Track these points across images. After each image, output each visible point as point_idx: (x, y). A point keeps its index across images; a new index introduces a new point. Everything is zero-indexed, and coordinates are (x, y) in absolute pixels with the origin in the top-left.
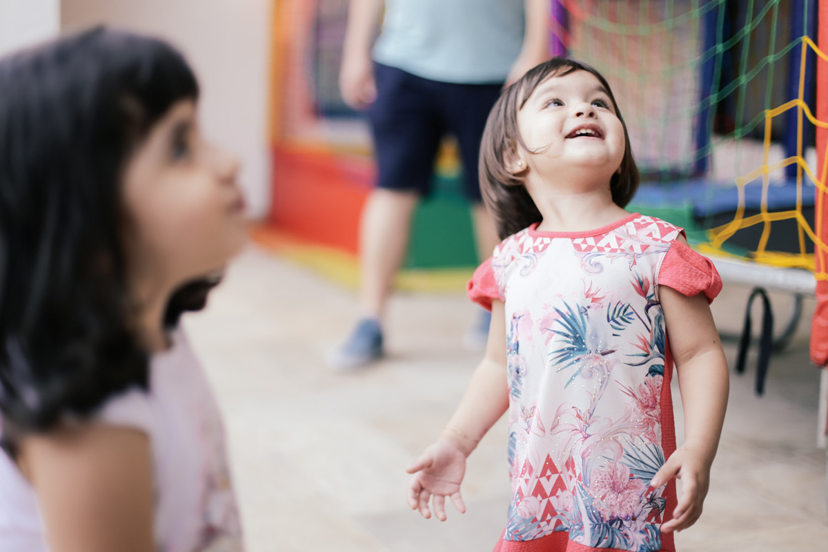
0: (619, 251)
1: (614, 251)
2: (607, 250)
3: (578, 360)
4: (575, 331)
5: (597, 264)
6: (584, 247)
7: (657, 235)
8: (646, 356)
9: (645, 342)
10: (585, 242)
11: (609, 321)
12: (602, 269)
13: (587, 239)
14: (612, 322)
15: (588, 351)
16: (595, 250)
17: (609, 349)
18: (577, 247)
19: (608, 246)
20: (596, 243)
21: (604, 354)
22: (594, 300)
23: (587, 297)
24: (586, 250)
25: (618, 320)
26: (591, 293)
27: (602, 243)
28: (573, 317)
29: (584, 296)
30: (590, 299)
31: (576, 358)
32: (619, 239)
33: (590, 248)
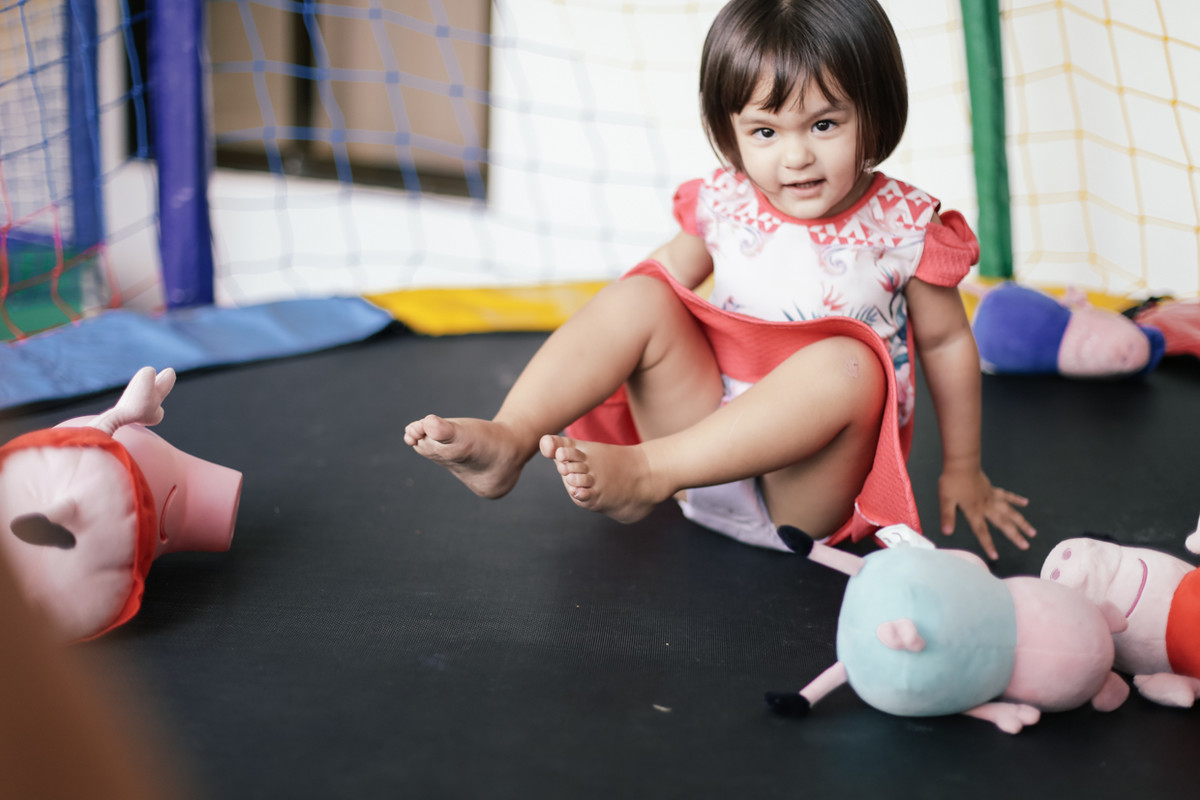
0: (866, 244)
1: (859, 242)
2: (851, 241)
5: (839, 262)
6: (822, 237)
7: (908, 219)
10: (824, 231)
12: (845, 268)
13: (825, 225)
16: (836, 242)
18: (814, 236)
19: (853, 235)
20: (838, 230)
22: (836, 309)
23: (825, 304)
24: (824, 242)
26: (833, 298)
27: (845, 232)
29: (821, 304)
30: (829, 306)
32: (865, 229)
33: (830, 239)
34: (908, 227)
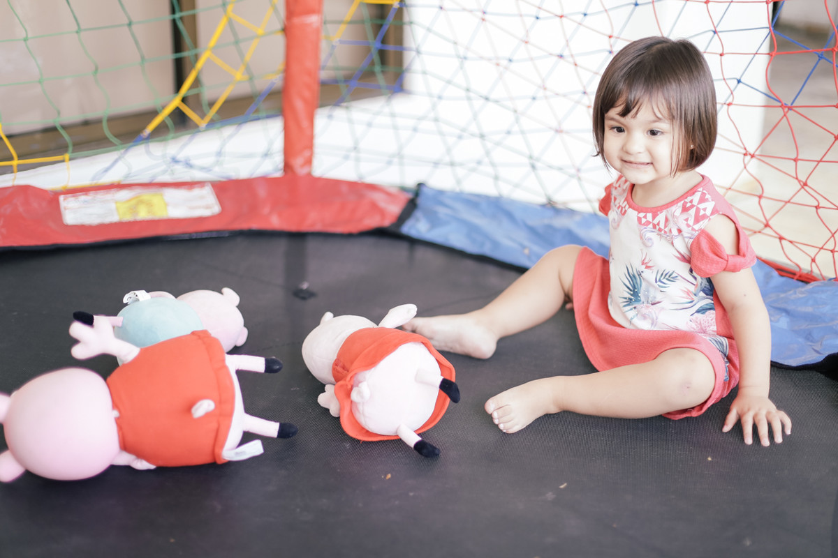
1: (661, 230)
3: (635, 308)
4: (634, 287)
5: (650, 239)
6: (644, 221)
7: (691, 221)
8: (691, 302)
9: (688, 293)
10: (645, 217)
11: (656, 282)
13: (648, 214)
14: (659, 283)
15: (641, 302)
16: (650, 226)
17: (657, 300)
18: (640, 219)
19: (659, 224)
20: (653, 218)
21: (653, 304)
22: (647, 267)
23: (643, 264)
24: (644, 224)
25: (665, 281)
26: (645, 262)
27: (656, 220)
28: (634, 276)
29: (641, 263)
30: (644, 266)
31: (633, 306)
32: (667, 220)
33: (648, 223)
34: (688, 226)
